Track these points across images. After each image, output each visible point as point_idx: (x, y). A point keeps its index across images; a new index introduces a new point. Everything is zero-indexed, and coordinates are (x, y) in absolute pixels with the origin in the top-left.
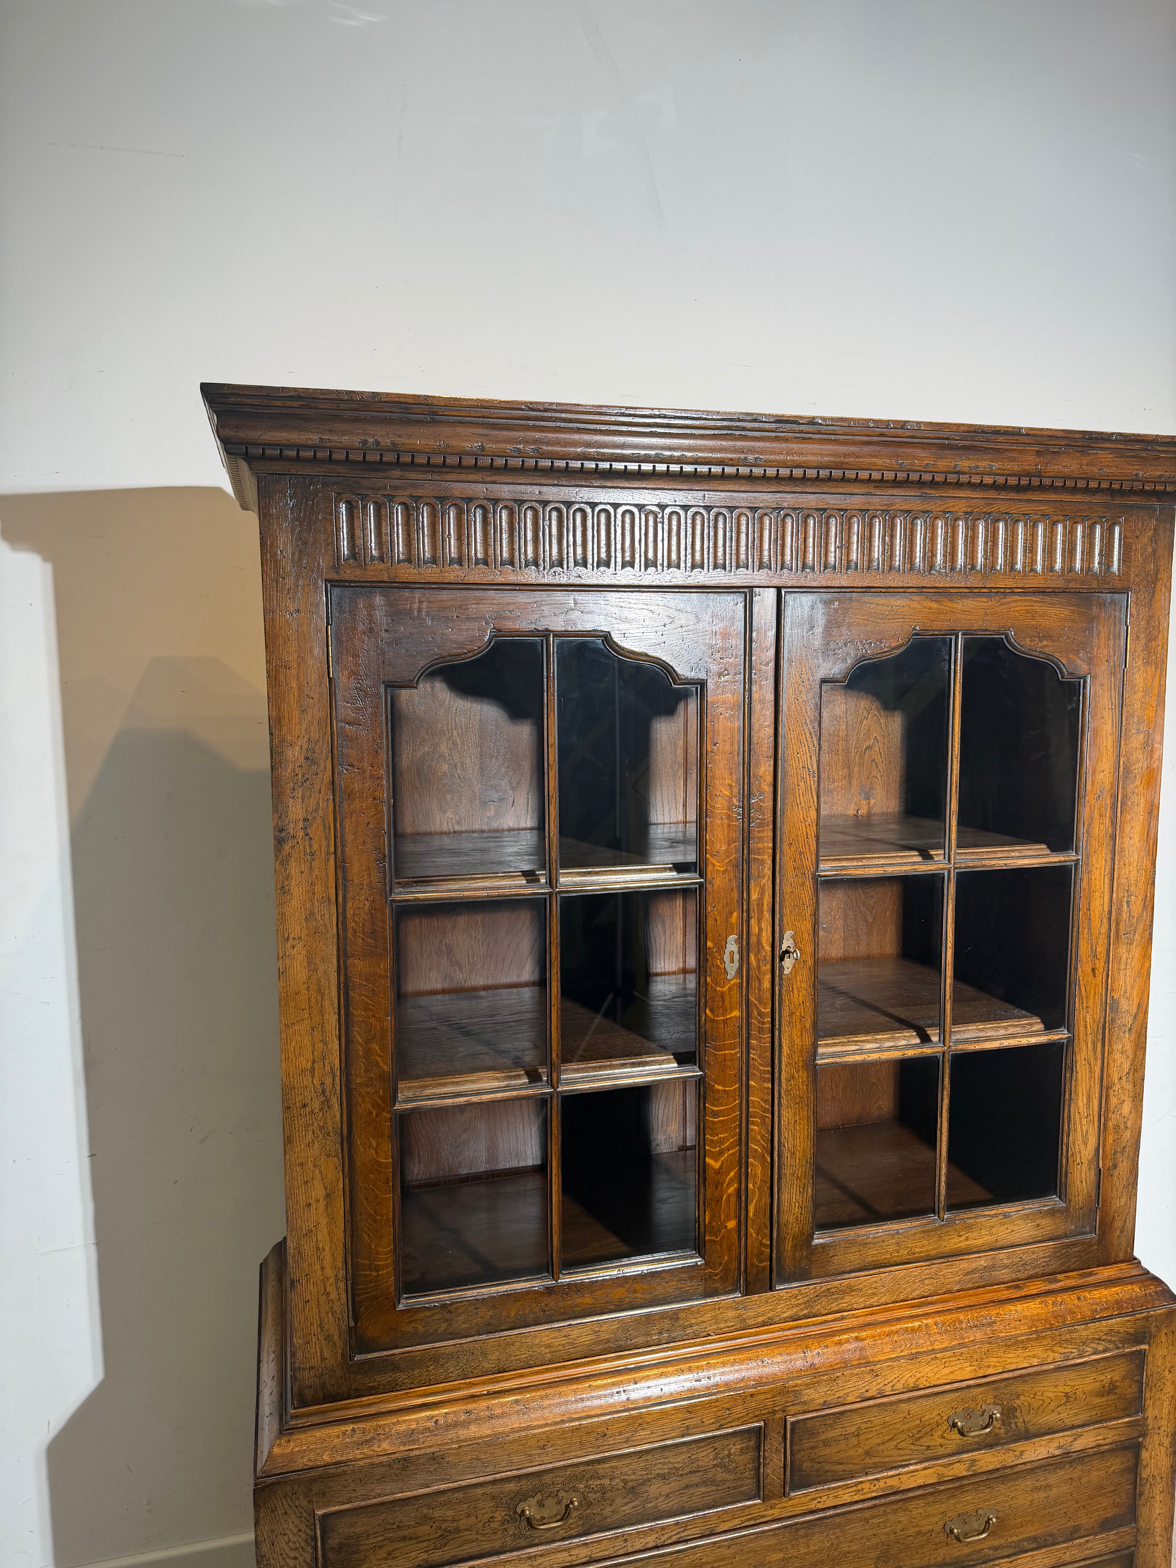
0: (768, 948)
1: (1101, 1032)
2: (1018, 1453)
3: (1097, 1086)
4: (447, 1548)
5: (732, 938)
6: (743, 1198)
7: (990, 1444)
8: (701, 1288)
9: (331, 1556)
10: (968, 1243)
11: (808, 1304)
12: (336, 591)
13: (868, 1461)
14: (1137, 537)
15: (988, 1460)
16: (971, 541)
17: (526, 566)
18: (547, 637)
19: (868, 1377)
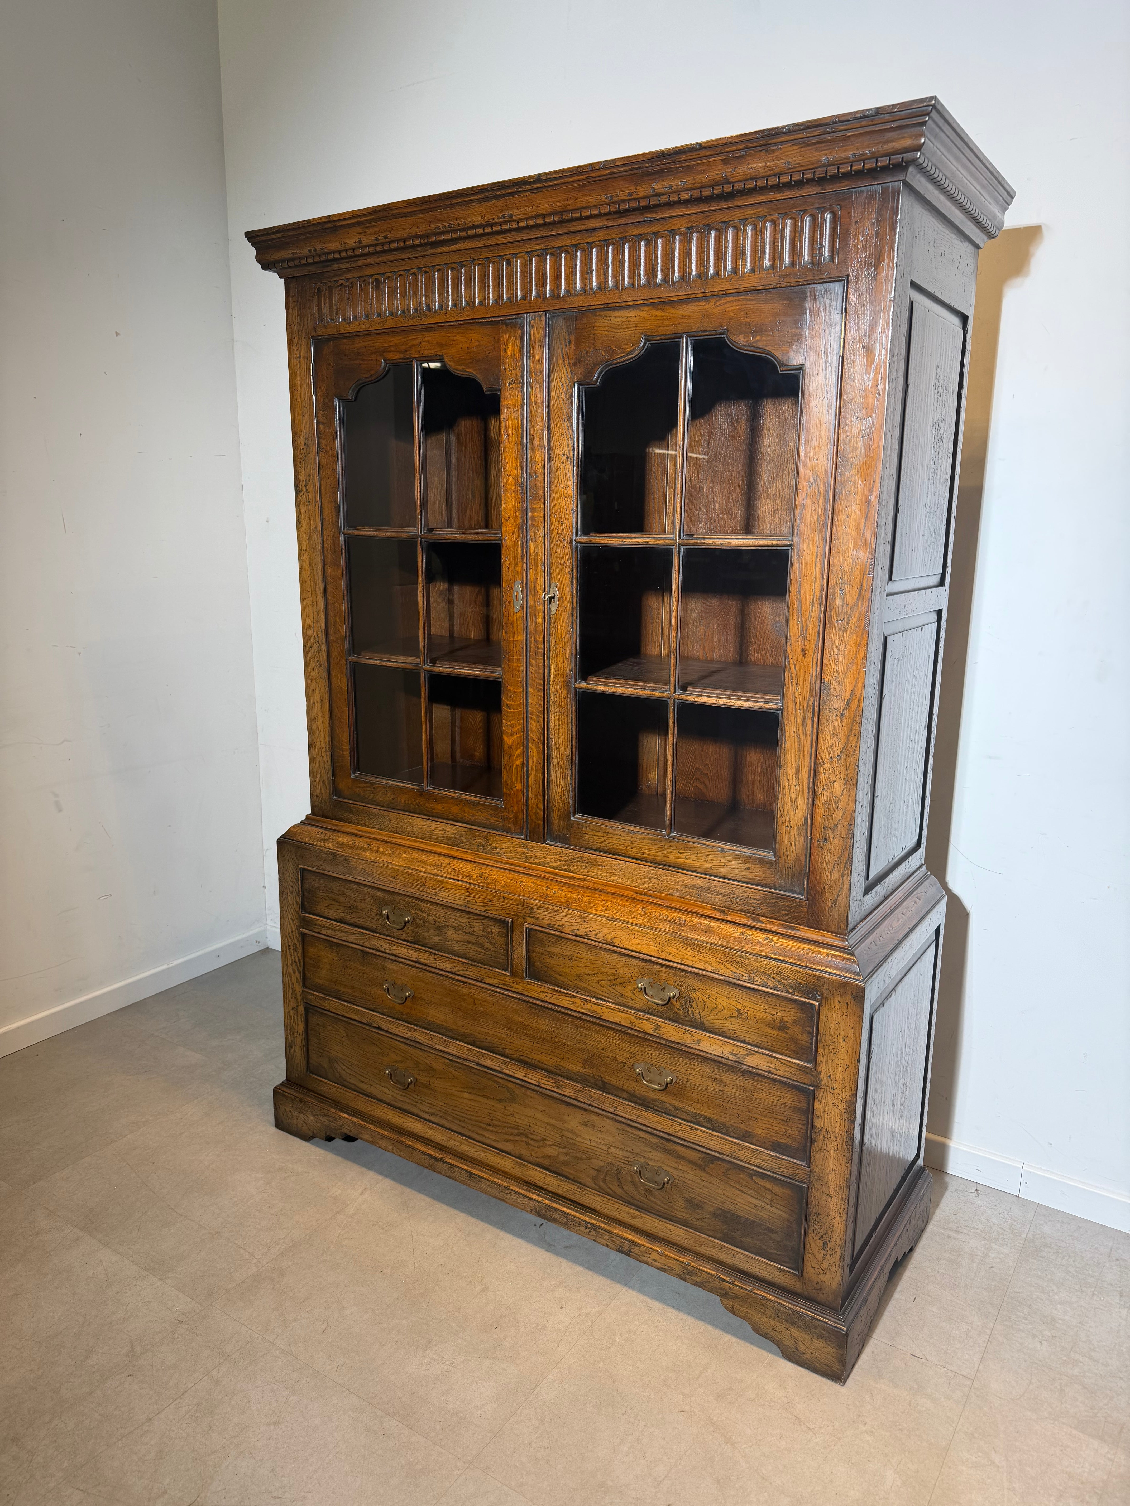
0: (542, 593)
1: (810, 710)
2: (695, 1039)
3: (807, 760)
4: (352, 916)
5: (518, 582)
6: (525, 770)
7: (672, 1017)
8: (501, 824)
14: (857, 222)
15: (669, 1031)
18: (413, 362)
19: (578, 920)
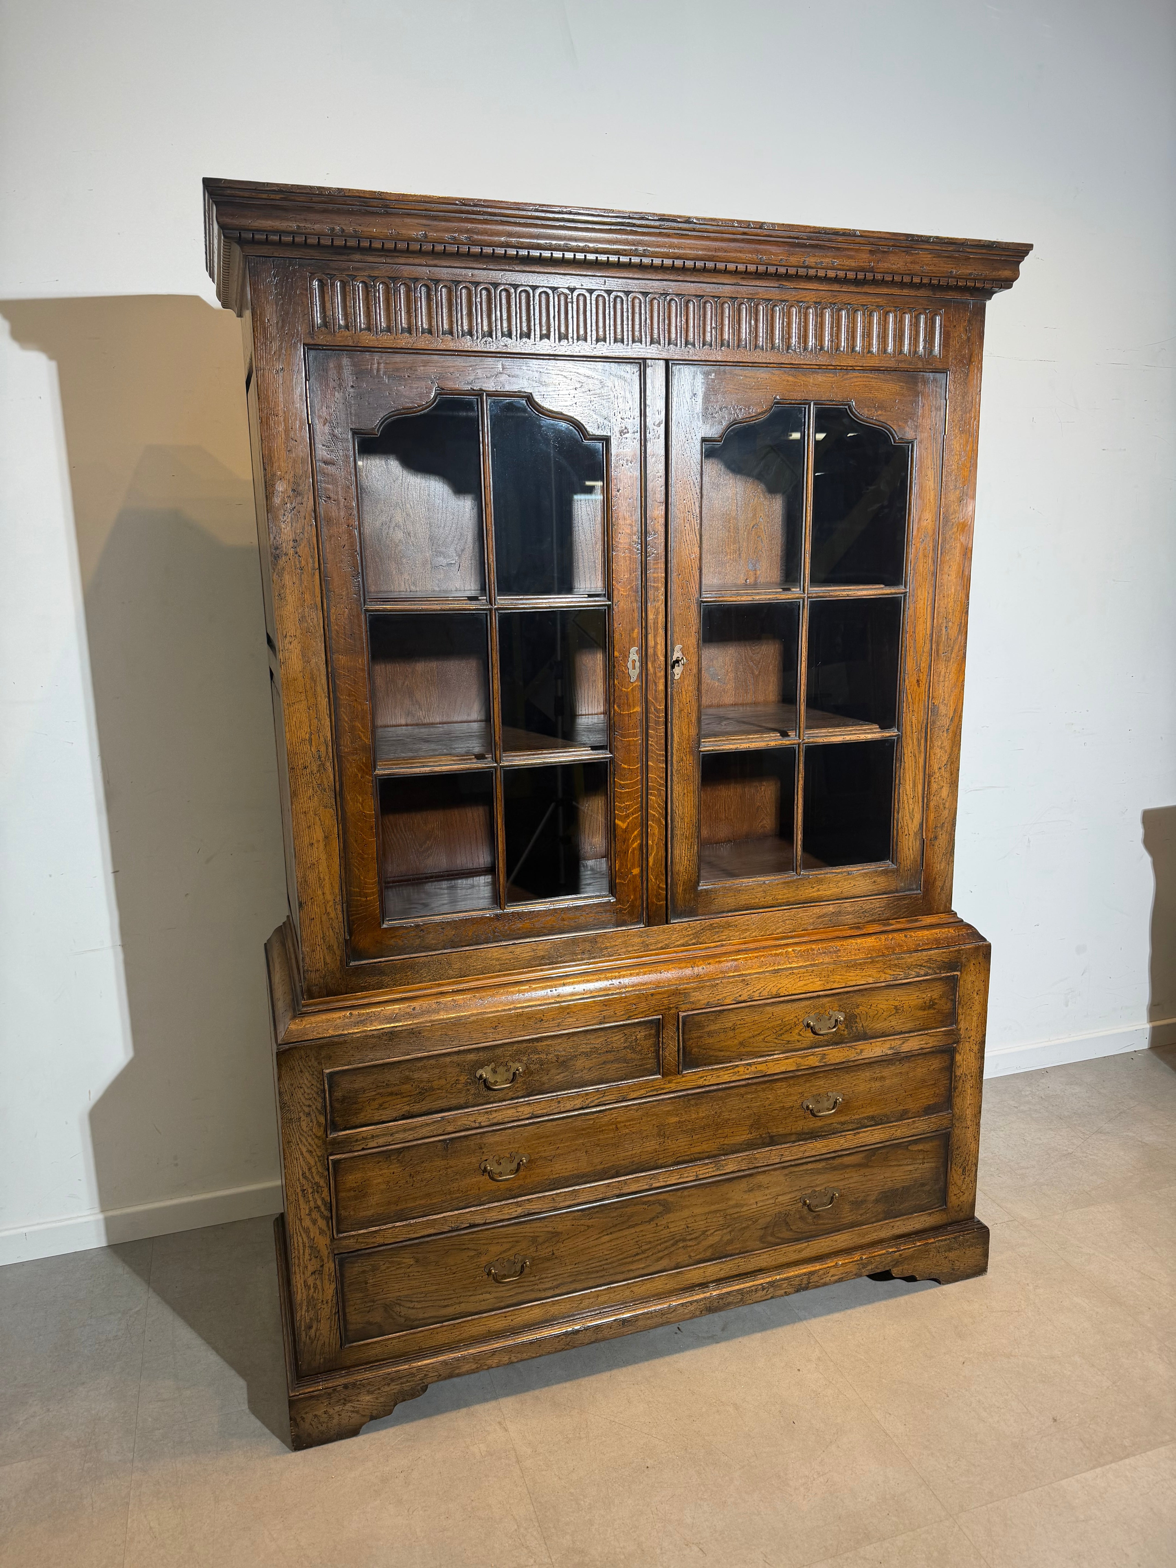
0: (662, 659)
1: (924, 731)
2: (858, 1051)
3: (921, 774)
4: (424, 1102)
5: (634, 649)
6: (644, 851)
7: (837, 1041)
8: (614, 919)
9: (336, 1105)
10: (819, 893)
11: (696, 935)
12: (312, 353)
13: (743, 1050)
14: (955, 326)
15: (836, 1055)
16: (820, 327)
17: (463, 335)
18: (481, 396)
19: (741, 985)
